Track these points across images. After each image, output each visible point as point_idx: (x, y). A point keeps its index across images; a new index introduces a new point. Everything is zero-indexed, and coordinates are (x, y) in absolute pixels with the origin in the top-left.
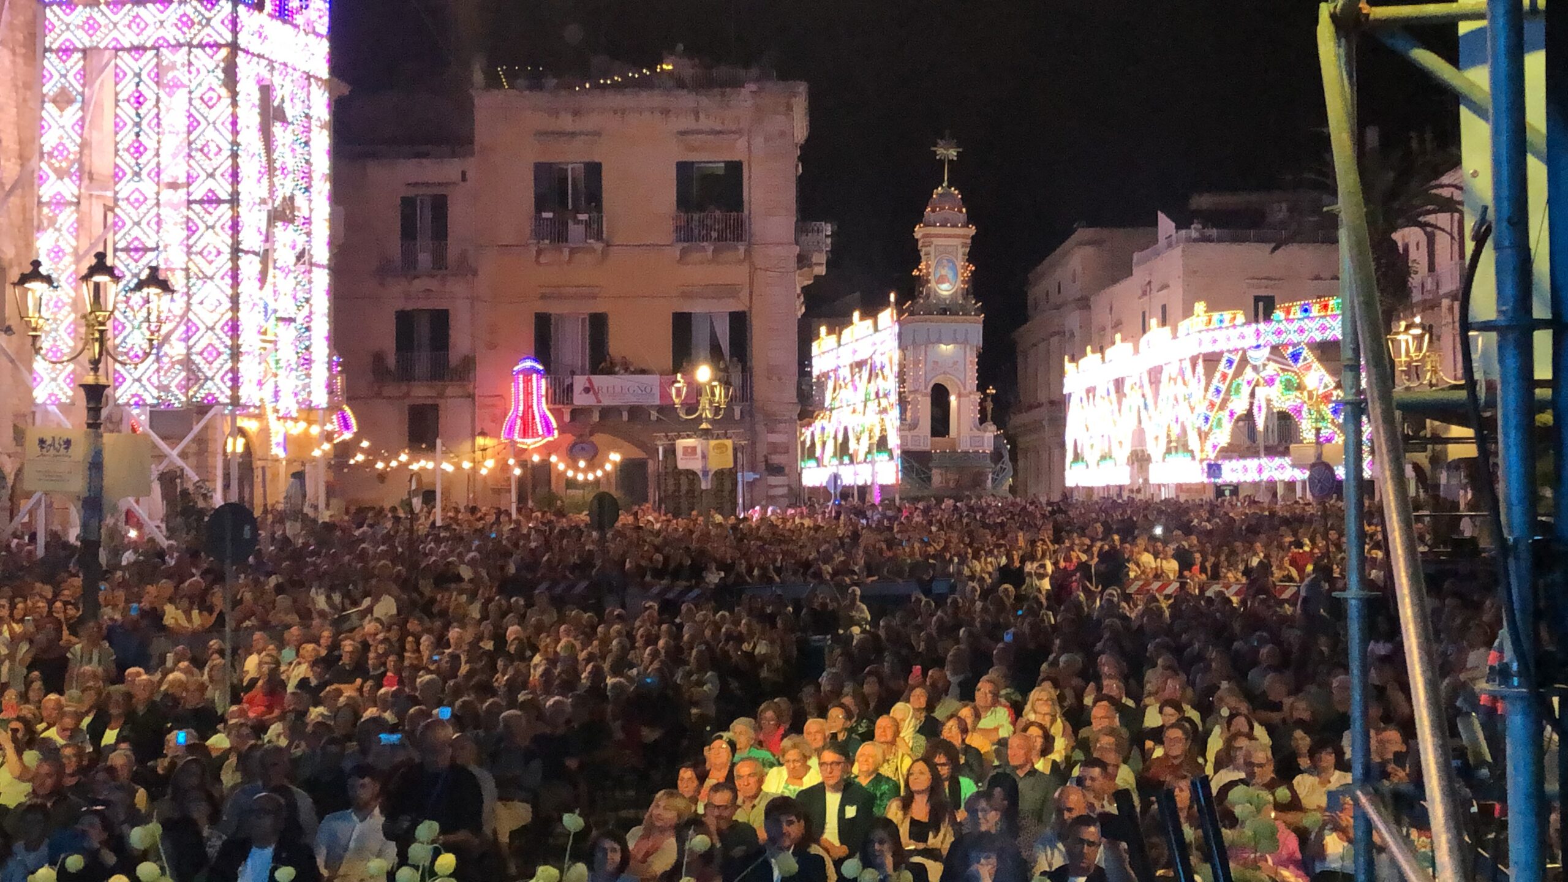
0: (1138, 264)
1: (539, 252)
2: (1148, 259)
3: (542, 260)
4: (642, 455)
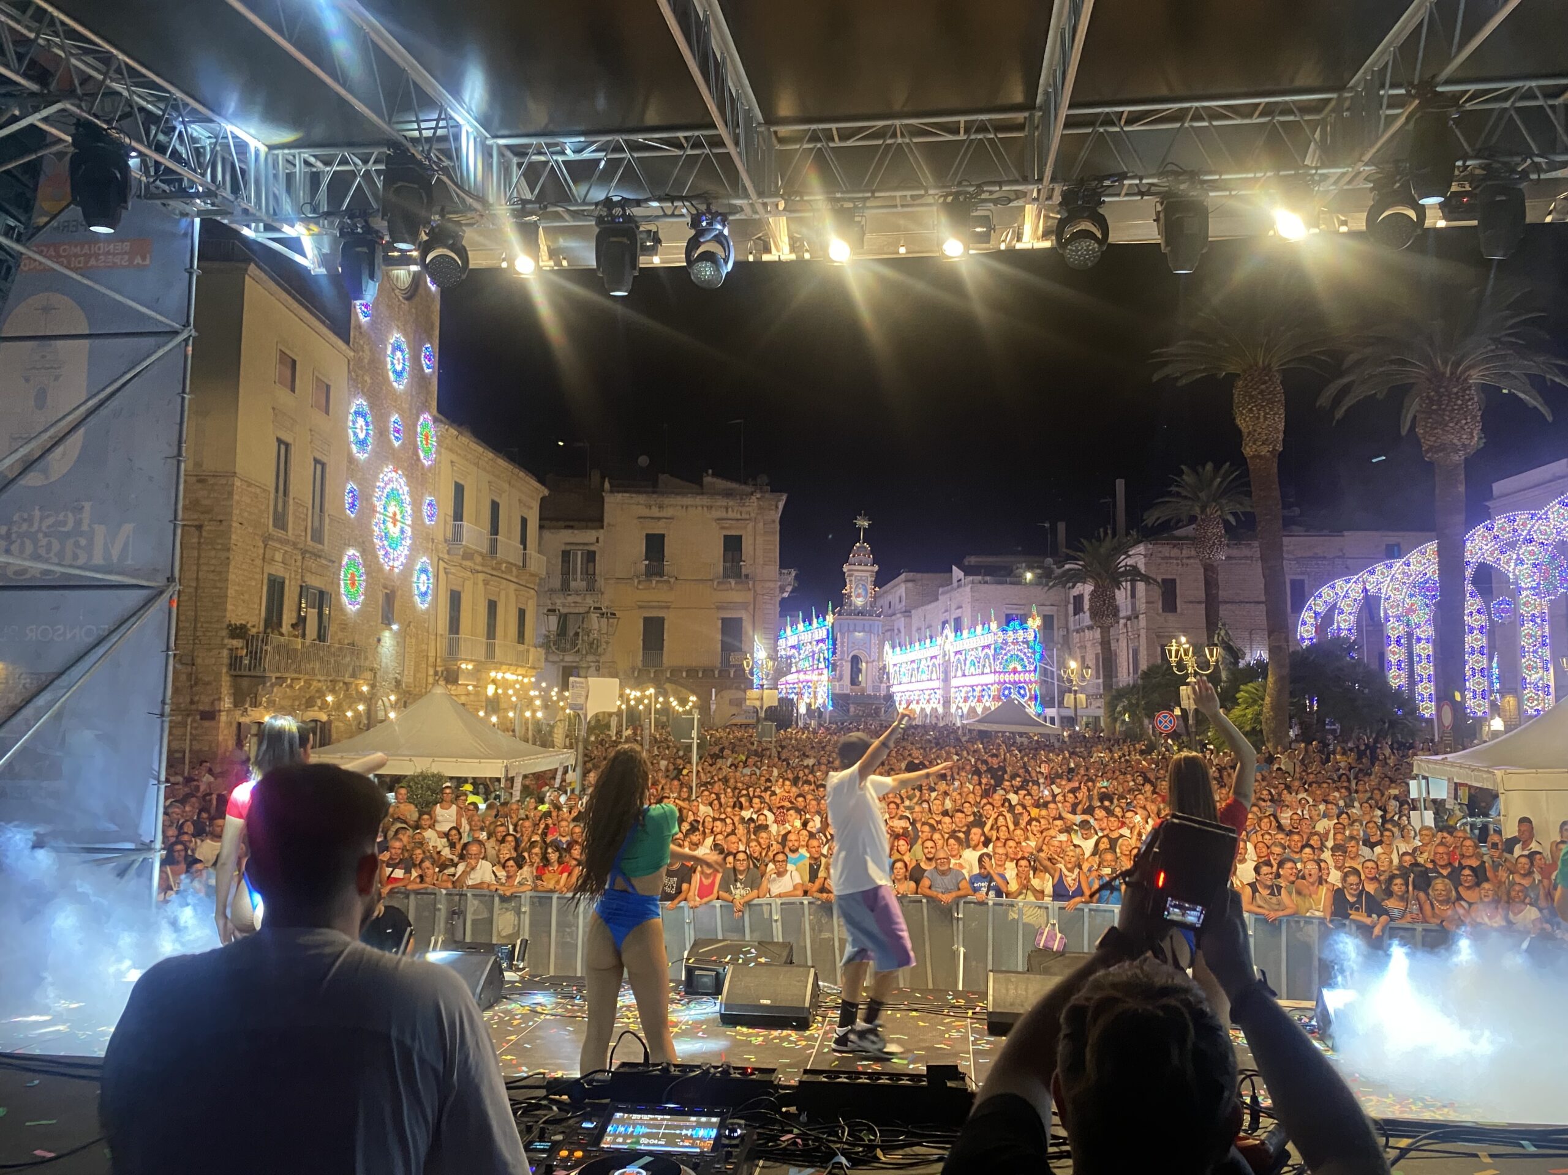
0: (943, 593)
1: (639, 582)
2: (948, 592)
3: (641, 587)
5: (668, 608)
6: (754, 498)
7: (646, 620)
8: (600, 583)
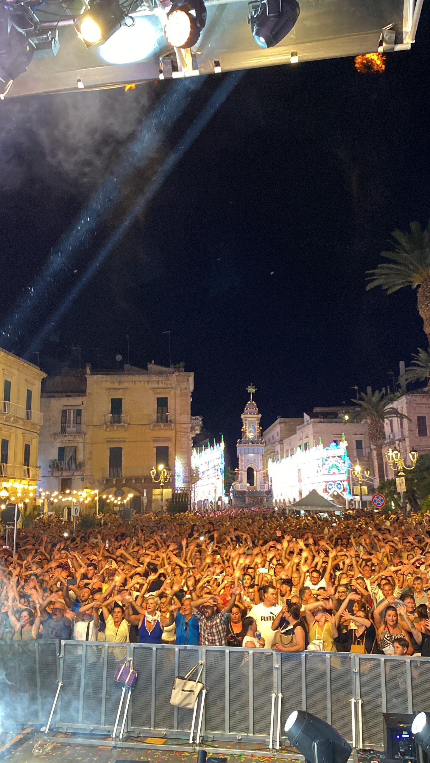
0: (299, 429)
1: (107, 427)
2: (302, 428)
3: (108, 430)
4: (139, 495)
5: (124, 441)
6: (174, 375)
7: (111, 449)
8: (84, 428)
